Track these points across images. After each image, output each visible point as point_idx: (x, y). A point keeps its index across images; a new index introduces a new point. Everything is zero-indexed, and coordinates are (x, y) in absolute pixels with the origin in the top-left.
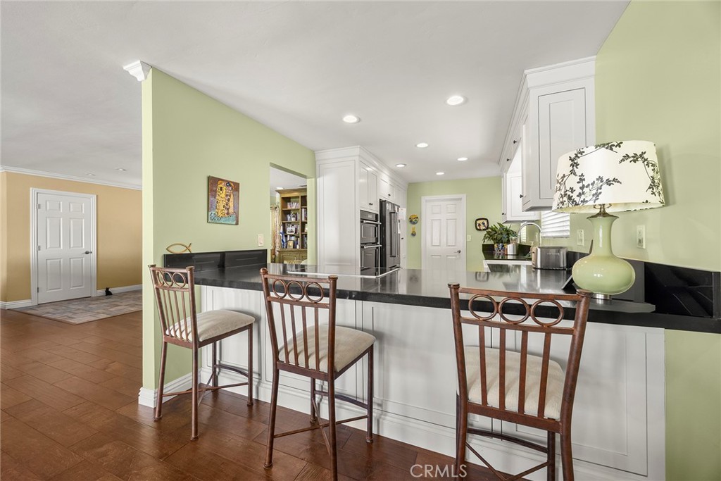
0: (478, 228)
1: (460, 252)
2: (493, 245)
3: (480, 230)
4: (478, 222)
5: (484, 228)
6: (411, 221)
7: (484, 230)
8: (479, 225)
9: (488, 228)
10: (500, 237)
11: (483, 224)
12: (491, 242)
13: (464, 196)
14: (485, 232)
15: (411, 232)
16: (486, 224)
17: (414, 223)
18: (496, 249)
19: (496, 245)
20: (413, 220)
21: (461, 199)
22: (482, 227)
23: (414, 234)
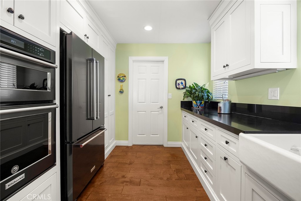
0: (178, 87)
1: (162, 107)
2: (191, 103)
3: (179, 89)
4: (178, 82)
5: (183, 87)
6: (119, 80)
7: (182, 88)
8: (179, 84)
9: (185, 87)
10: (200, 94)
11: (182, 83)
12: (189, 99)
13: (166, 59)
14: (184, 91)
15: (119, 90)
16: (184, 84)
17: (122, 81)
18: (194, 105)
19: (194, 102)
20: (121, 79)
21: (163, 61)
22: (181, 86)
23: (121, 92)
